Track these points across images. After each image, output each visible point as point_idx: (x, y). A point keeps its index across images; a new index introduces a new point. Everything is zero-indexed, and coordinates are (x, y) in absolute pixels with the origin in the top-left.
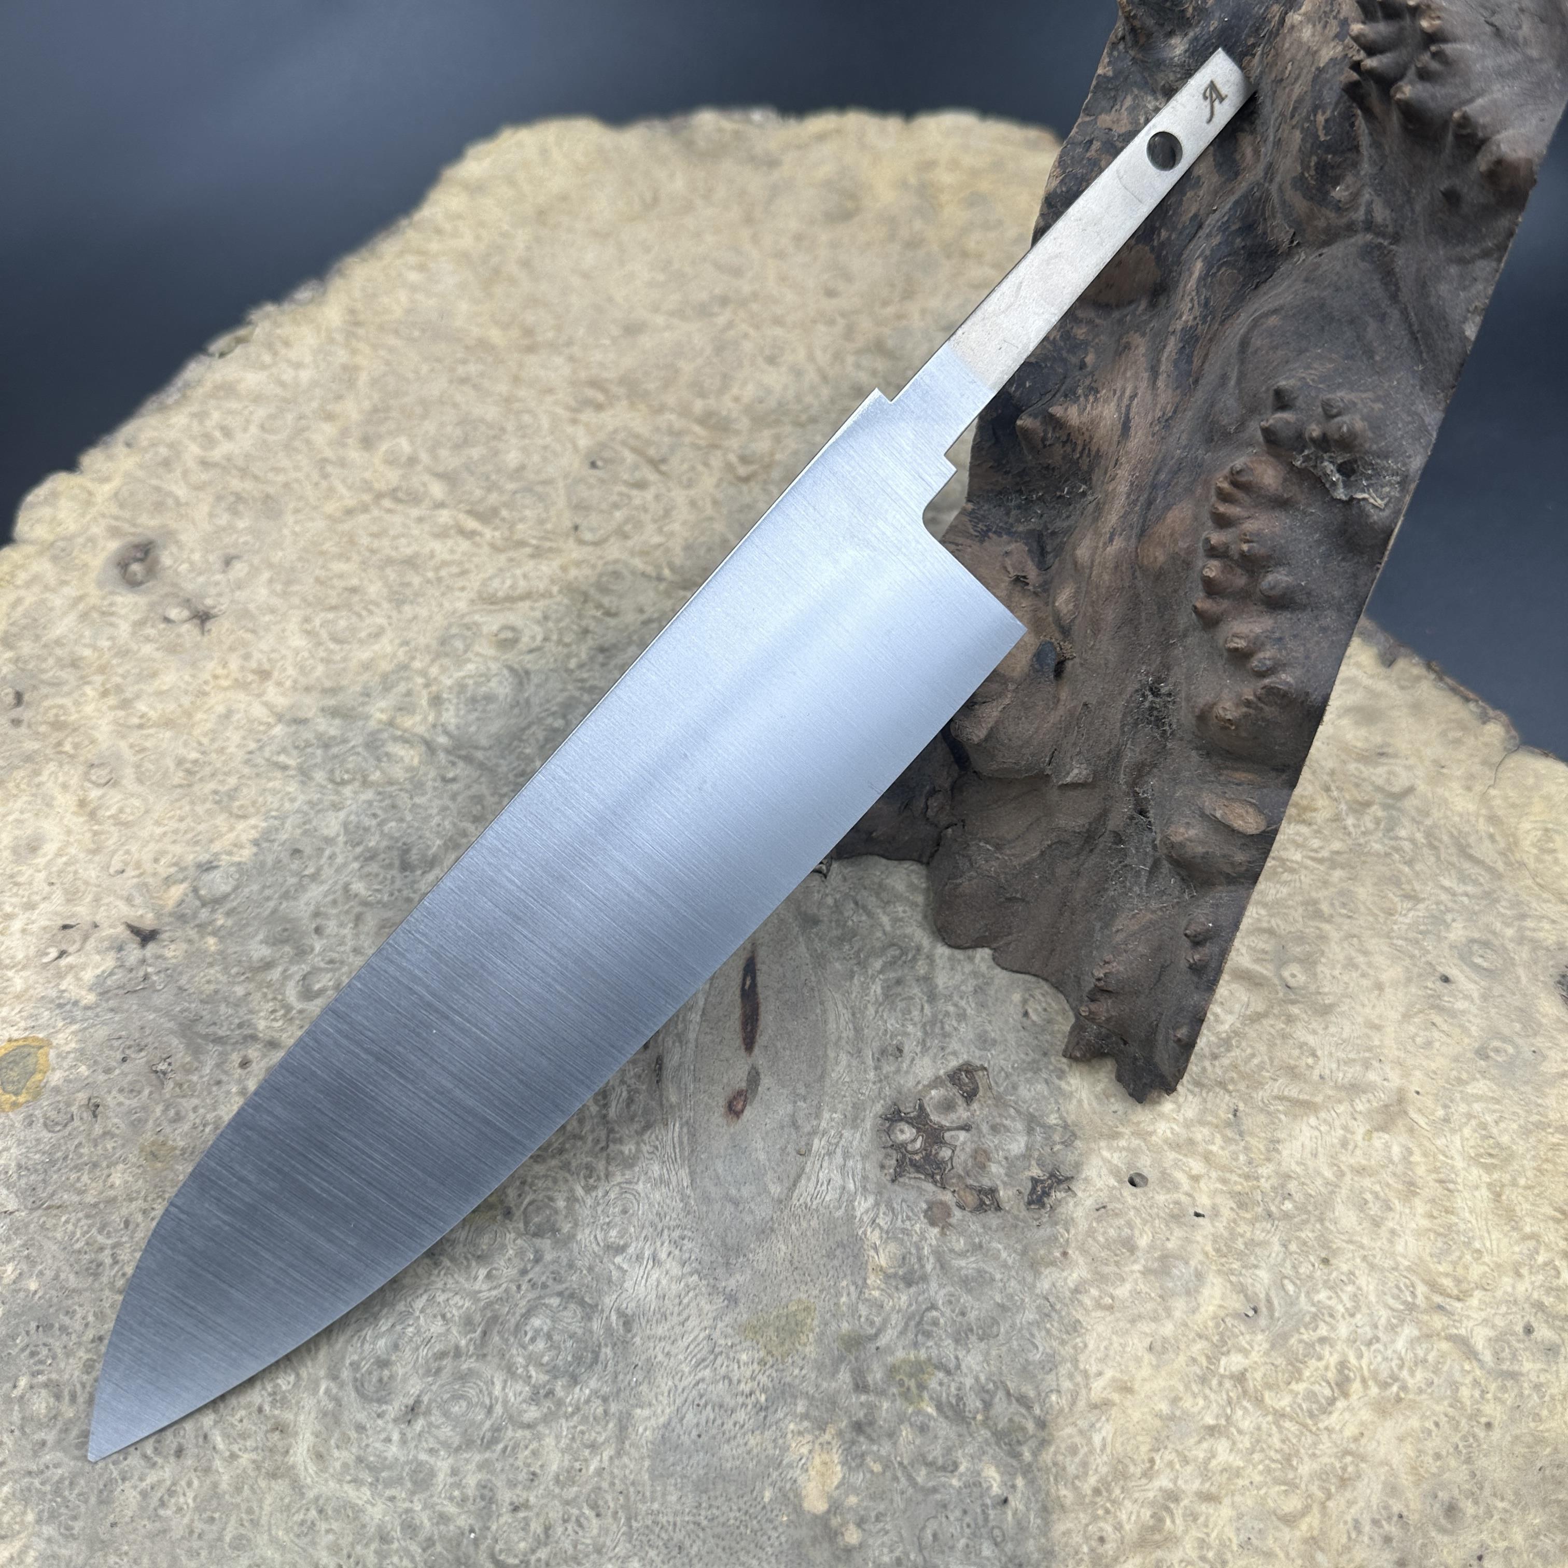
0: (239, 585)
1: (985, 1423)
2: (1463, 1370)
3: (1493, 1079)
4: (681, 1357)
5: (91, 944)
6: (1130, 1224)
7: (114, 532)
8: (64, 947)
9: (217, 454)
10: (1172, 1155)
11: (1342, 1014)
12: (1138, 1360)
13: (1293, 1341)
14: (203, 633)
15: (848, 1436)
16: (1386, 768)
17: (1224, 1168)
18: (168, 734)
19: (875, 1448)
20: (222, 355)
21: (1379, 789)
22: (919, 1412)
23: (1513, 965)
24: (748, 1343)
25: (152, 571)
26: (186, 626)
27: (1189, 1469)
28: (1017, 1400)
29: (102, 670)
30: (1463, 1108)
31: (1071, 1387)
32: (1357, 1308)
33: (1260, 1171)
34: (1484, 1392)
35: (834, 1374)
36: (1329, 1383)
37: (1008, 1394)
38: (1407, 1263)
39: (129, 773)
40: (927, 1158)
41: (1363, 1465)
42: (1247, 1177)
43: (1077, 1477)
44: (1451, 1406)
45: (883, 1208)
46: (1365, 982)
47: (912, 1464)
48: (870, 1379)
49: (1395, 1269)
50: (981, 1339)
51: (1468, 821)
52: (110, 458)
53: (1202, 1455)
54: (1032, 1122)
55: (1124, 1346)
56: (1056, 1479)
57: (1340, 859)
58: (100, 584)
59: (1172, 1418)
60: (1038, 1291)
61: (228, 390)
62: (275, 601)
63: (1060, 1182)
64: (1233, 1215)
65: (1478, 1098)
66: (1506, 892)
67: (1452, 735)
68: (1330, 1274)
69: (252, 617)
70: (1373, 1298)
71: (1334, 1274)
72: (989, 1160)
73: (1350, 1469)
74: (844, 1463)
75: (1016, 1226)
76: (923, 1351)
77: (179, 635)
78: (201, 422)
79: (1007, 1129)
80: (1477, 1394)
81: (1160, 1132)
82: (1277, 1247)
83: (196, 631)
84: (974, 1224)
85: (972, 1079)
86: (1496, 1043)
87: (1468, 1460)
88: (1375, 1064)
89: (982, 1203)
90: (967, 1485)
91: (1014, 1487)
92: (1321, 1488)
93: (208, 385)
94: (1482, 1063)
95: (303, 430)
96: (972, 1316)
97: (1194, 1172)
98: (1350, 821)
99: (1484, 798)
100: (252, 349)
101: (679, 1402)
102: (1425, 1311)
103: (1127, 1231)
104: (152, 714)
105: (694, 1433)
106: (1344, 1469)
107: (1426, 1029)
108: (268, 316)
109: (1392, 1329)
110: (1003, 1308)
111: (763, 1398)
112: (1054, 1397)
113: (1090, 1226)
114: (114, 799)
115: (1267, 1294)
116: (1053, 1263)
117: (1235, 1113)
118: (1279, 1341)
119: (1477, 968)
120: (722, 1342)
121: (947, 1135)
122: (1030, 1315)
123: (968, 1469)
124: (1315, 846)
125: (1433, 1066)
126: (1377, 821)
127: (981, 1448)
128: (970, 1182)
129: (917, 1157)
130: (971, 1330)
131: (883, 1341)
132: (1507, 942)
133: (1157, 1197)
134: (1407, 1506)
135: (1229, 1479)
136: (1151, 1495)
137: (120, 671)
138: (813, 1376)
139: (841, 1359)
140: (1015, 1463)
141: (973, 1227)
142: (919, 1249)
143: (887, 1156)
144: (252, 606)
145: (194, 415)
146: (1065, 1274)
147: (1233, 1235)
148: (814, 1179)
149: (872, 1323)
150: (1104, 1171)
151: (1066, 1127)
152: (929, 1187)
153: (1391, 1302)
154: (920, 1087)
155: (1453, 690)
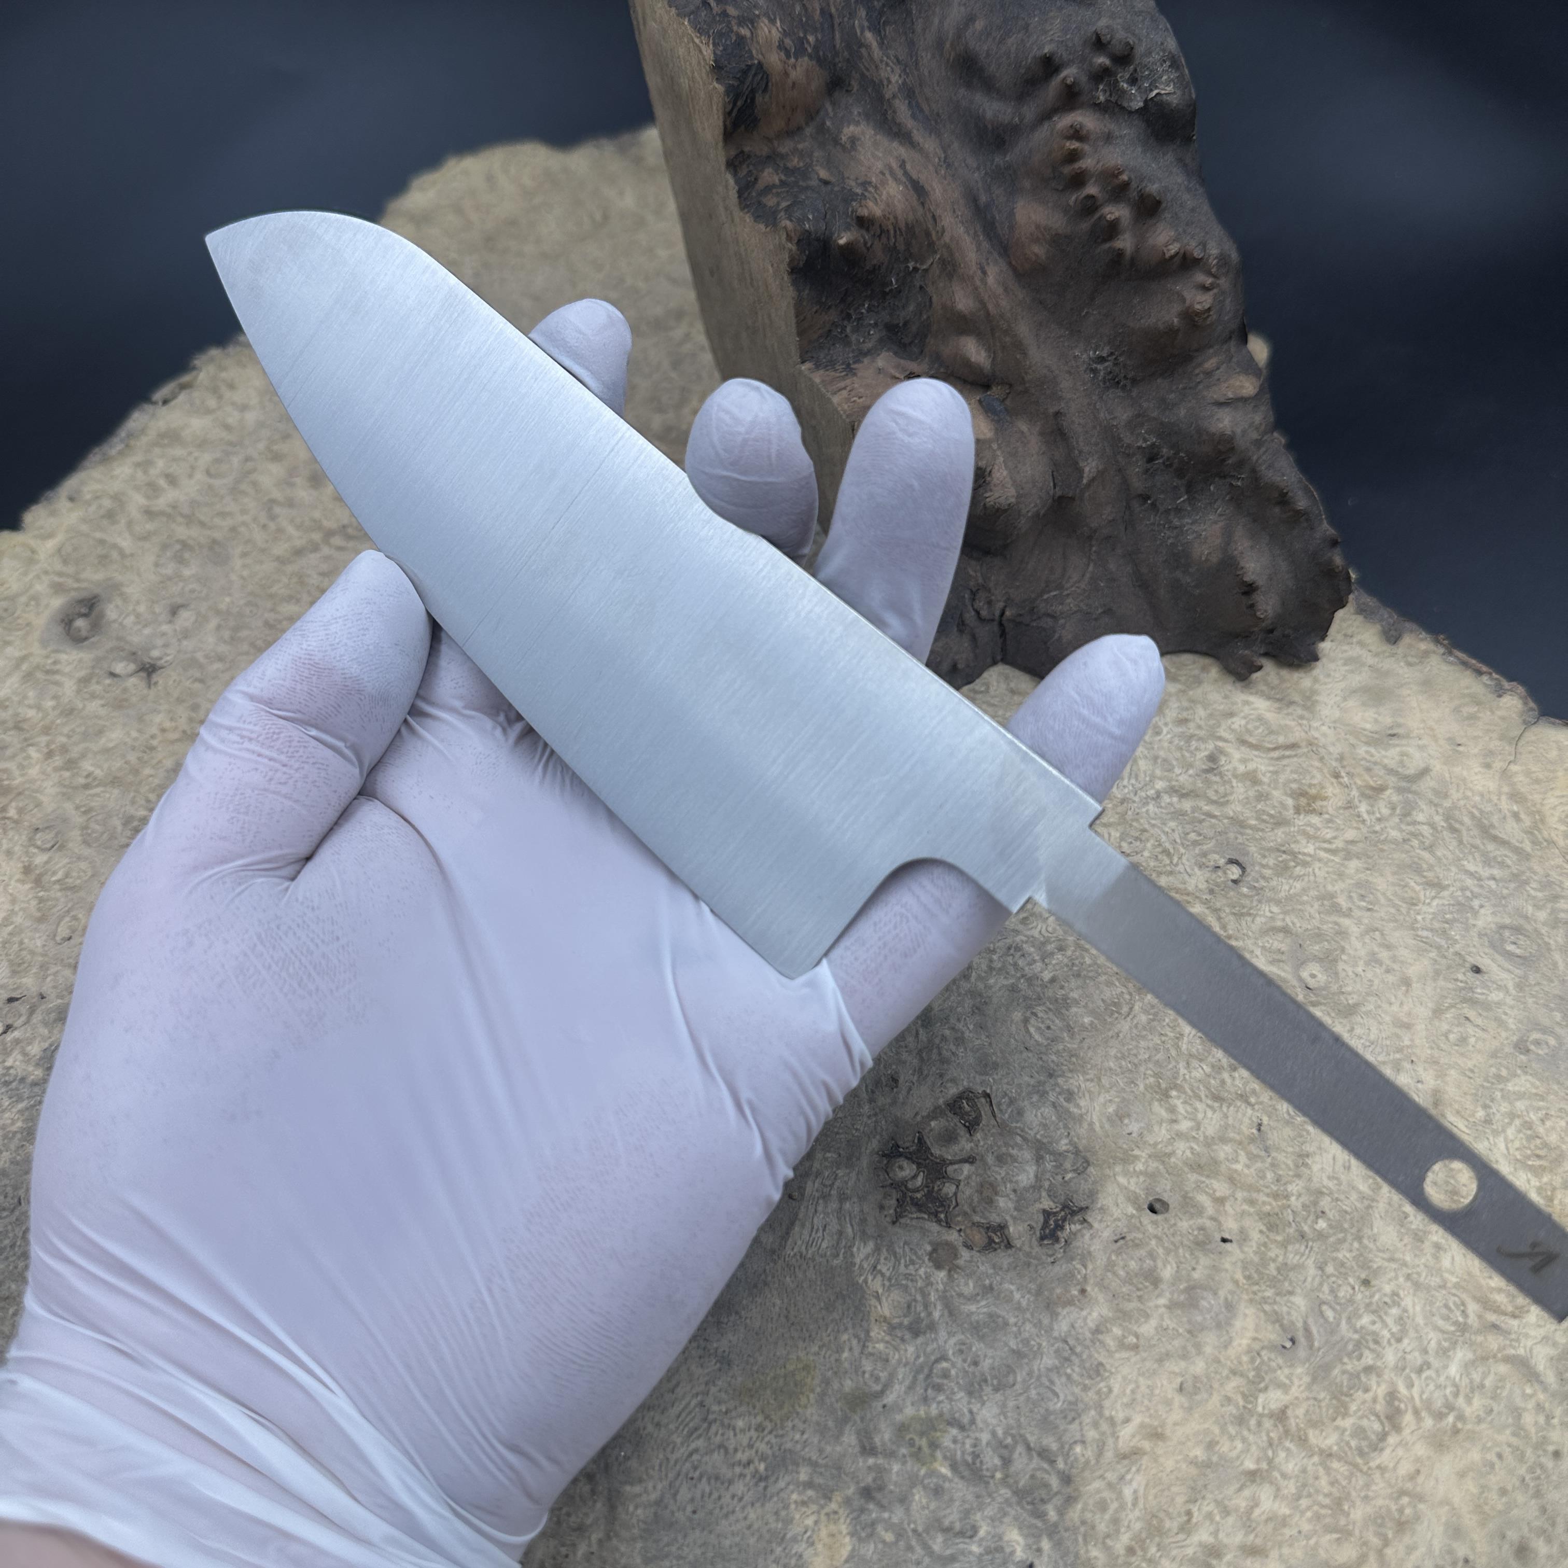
0: (186, 634)
1: (1004, 1480)
2: (1524, 1395)
3: (1533, 1075)
4: (672, 1426)
5: (37, 1017)
6: (1152, 1255)
7: (58, 588)
8: (10, 1022)
9: (161, 503)
10: (1193, 1177)
11: (1368, 1013)
12: (1168, 1403)
13: (1336, 1372)
14: (149, 687)
15: (858, 1502)
16: (1398, 749)
17: (1250, 1188)
18: (116, 792)
19: (886, 1515)
20: (165, 402)
21: (1391, 771)
22: (932, 1473)
23: (1549, 950)
24: (743, 1409)
25: (97, 626)
26: (133, 680)
27: (1231, 1520)
28: (1040, 1454)
29: (46, 730)
30: (1505, 1107)
31: (1097, 1436)
32: (1404, 1330)
33: (1290, 1188)
34: (1549, 1418)
35: (837, 1437)
36: (1377, 1416)
37: (1029, 1448)
38: (1454, 1280)
39: (75, 834)
40: (929, 1195)
41: (1421, 1506)
42: (1276, 1196)
43: (1108, 1536)
44: (1514, 1434)
45: (884, 1253)
46: (1390, 978)
47: (927, 1530)
48: (877, 1440)
49: (1443, 1286)
50: (996, 1390)
51: (1490, 801)
52: (53, 513)
53: (1244, 1504)
54: (1041, 1150)
55: (1151, 1388)
56: (1085, 1540)
57: (1354, 848)
58: (44, 643)
59: (1208, 1465)
60: (1056, 1334)
61: (172, 437)
62: (223, 648)
63: (1073, 1213)
64: (1264, 1239)
65: (1521, 1096)
66: (1535, 873)
67: (1466, 710)
68: (1372, 1296)
69: (201, 667)
70: (1420, 1320)
71: (1377, 1297)
72: (996, 1194)
73: (1408, 1511)
74: (852, 1534)
75: (1029, 1265)
76: (934, 1406)
77: (125, 690)
78: (145, 472)
79: (1015, 1160)
80: (1541, 1419)
81: (1179, 1152)
82: (1312, 1271)
83: (142, 684)
84: (984, 1265)
85: (974, 1106)
86: (1535, 1036)
87: (1538, 1494)
88: (1407, 1065)
89: (991, 1241)
90: (988, 1551)
91: (1039, 1550)
92: (1378, 1534)
93: (152, 434)
94: (1522, 1057)
95: (250, 472)
96: (986, 1364)
97: (1218, 1194)
98: (1363, 808)
99: (1505, 774)
100: (196, 394)
101: (671, 1476)
102: (1478, 1332)
103: (1149, 1262)
104: (98, 772)
105: (689, 1509)
106: (1401, 1511)
107: (1459, 1025)
108: (212, 360)
109: (1444, 1353)
110: (1018, 1354)
111: (762, 1467)
112: (1078, 1449)
113: (1109, 1258)
114: (61, 863)
115: (1305, 1323)
116: (1070, 1302)
117: (1259, 1127)
118: (1320, 1374)
119: (1509, 955)
120: (715, 1408)
121: (950, 1169)
122: (1048, 1361)
123: (988, 1533)
124: (1328, 836)
125: (1470, 1064)
126: (1393, 809)
127: (1001, 1509)
128: (977, 1219)
129: (919, 1195)
130: (986, 1381)
131: (890, 1398)
132: (1539, 926)
133: (1180, 1224)
134: (1473, 1549)
135: (1275, 1529)
136: (1190, 1551)
137: (66, 730)
138: (816, 1440)
139: (845, 1420)
140: (1039, 1524)
141: (982, 1268)
142: (925, 1295)
143: (886, 1196)
144: (199, 656)
145: (138, 465)
146: (1084, 1313)
147: (1264, 1261)
148: (808, 1225)
149: (877, 1379)
150: (1121, 1199)
151: (1077, 1152)
152: (934, 1227)
153: (1441, 1323)
154: (919, 1118)
155: (1465, 664)
